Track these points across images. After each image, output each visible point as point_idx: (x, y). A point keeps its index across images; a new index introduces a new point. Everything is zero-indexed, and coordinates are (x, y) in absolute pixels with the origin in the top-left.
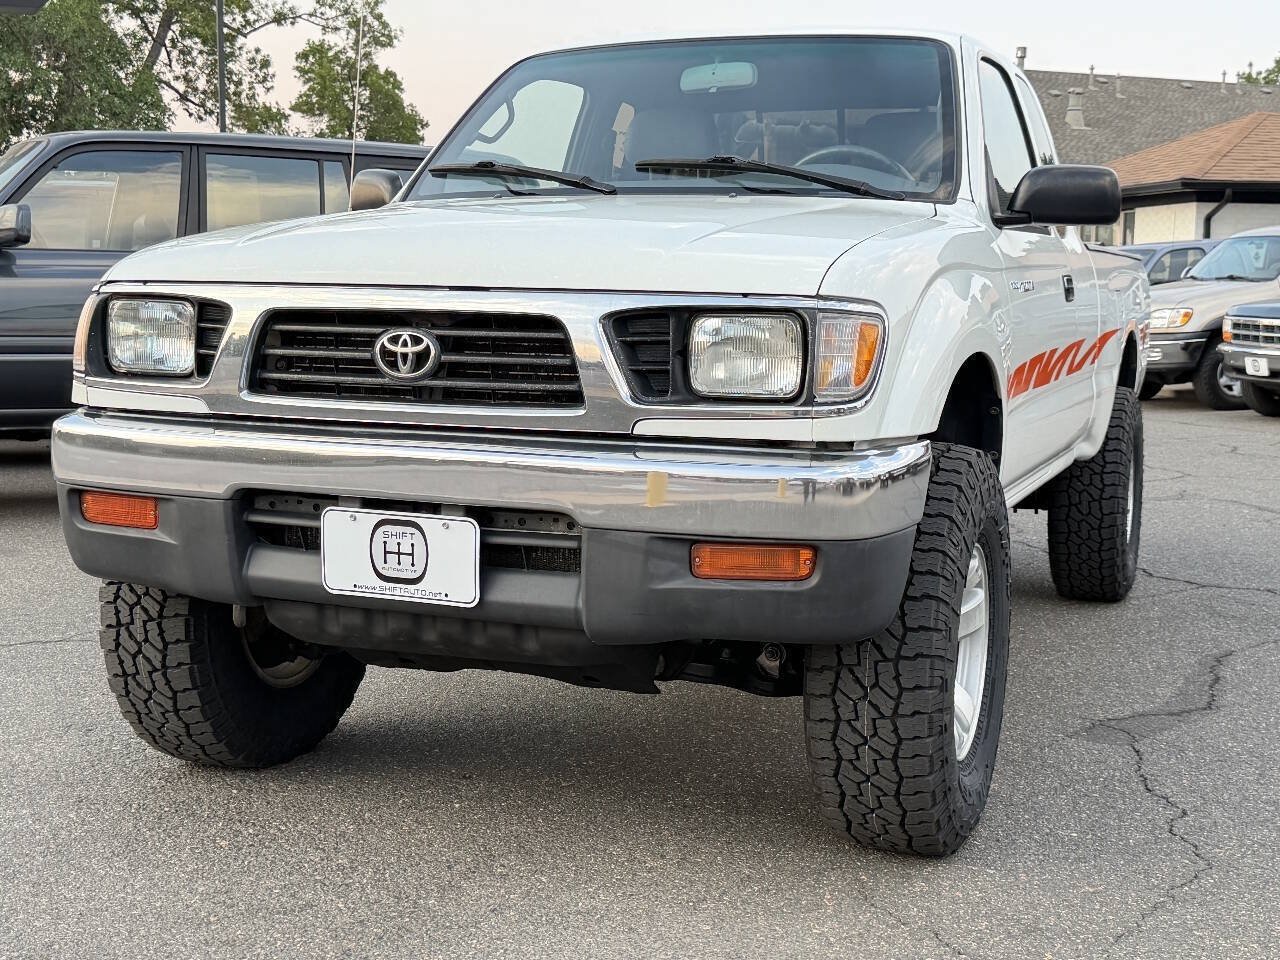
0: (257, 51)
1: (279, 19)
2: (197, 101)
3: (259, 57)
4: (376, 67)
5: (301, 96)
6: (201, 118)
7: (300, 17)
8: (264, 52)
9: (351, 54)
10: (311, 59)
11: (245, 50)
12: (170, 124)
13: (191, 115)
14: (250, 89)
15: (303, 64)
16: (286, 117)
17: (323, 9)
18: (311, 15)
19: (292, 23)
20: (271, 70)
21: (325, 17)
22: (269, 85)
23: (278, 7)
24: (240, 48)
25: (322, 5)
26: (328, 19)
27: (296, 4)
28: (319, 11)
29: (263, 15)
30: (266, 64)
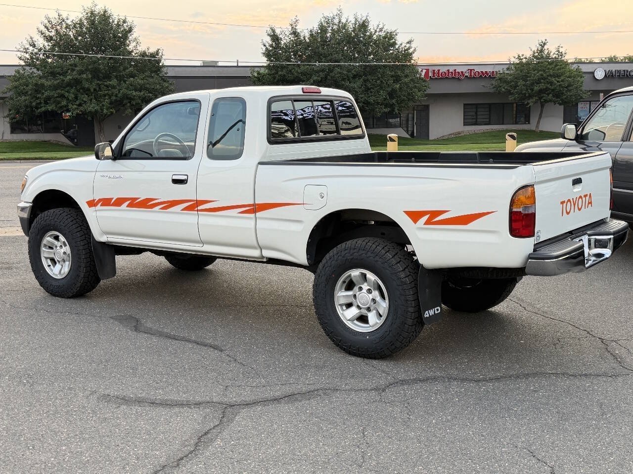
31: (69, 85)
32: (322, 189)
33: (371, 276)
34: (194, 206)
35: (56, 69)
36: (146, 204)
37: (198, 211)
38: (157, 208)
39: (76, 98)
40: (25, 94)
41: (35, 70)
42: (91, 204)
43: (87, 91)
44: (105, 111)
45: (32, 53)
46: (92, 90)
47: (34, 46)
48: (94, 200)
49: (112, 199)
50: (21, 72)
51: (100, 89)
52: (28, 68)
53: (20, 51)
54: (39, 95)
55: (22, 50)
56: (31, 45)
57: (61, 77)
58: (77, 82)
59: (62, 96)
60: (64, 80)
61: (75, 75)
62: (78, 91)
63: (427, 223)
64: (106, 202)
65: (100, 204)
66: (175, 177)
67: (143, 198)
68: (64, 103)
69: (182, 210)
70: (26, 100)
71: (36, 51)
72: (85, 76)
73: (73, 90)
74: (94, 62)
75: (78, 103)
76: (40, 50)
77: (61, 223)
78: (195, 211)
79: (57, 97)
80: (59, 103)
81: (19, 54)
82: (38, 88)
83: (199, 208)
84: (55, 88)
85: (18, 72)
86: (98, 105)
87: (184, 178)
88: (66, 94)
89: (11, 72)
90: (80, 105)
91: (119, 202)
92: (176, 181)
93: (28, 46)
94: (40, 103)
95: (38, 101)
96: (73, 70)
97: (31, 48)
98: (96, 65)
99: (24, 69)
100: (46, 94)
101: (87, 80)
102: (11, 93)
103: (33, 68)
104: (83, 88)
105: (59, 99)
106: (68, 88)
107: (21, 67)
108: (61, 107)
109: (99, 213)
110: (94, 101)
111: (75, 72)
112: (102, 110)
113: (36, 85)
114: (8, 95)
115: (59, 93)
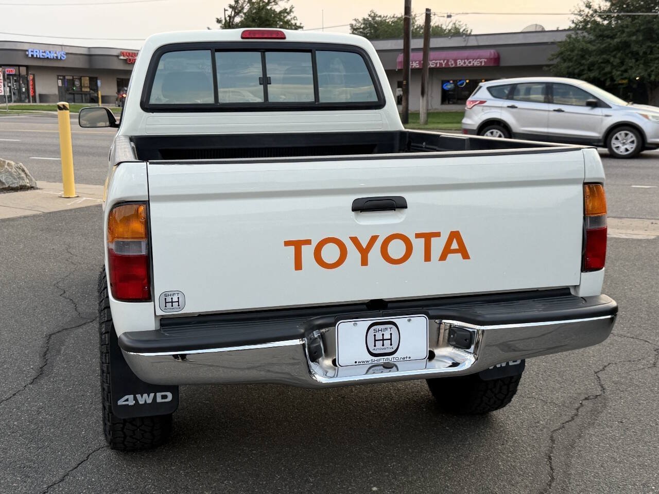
31: (617, 48)
35: (606, 32)
39: (622, 63)
40: (570, 60)
41: (585, 34)
43: (635, 55)
44: (653, 78)
45: (587, 16)
46: (641, 54)
47: (589, 6)
50: (573, 36)
51: (651, 53)
52: (579, 32)
53: (575, 14)
54: (583, 61)
55: (576, 12)
56: (587, 6)
57: (609, 40)
58: (626, 45)
59: (607, 62)
60: (611, 44)
61: (624, 37)
62: (627, 55)
68: (608, 69)
70: (569, 67)
71: (591, 12)
72: (634, 38)
73: (619, 55)
74: (649, 22)
75: (623, 68)
76: (596, 11)
79: (602, 63)
80: (603, 69)
81: (573, 17)
82: (584, 53)
84: (602, 52)
85: (569, 37)
86: (646, 70)
88: (612, 59)
89: (562, 38)
90: (626, 71)
93: (583, 8)
94: (583, 70)
95: (582, 68)
96: (623, 32)
97: (587, 10)
98: (649, 25)
99: (577, 34)
100: (592, 59)
101: (637, 42)
102: (558, 60)
103: (584, 31)
104: (632, 53)
105: (603, 65)
106: (615, 53)
107: (573, 32)
108: (605, 74)
110: (641, 66)
111: (624, 35)
112: (650, 75)
113: (582, 50)
114: (555, 62)
115: (604, 59)
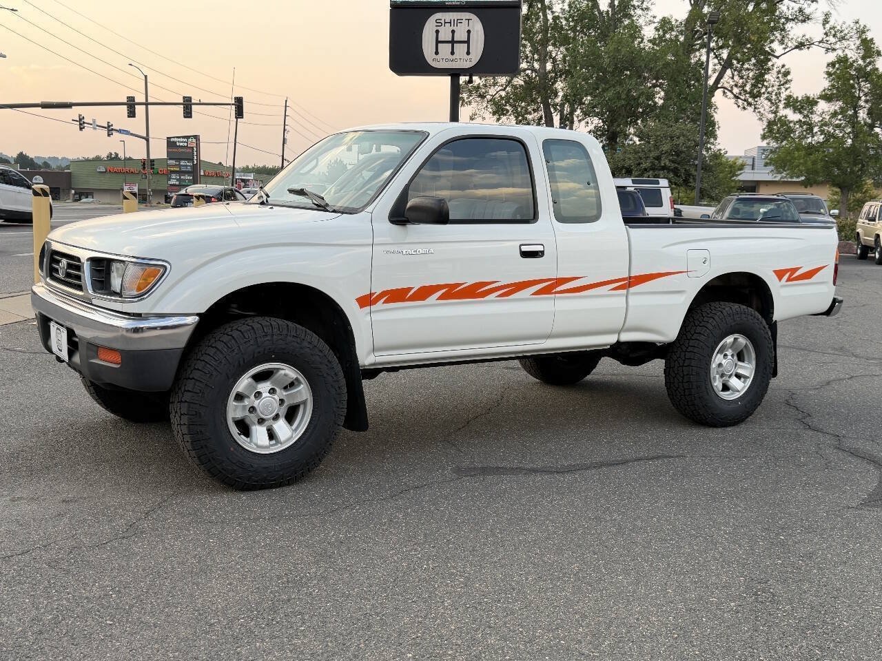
0: (783, 66)
1: (800, 46)
2: (743, 98)
3: (783, 70)
4: (877, 69)
5: (824, 90)
6: (744, 108)
7: (813, 44)
8: (786, 67)
9: (861, 62)
10: (837, 66)
11: (775, 66)
12: (714, 114)
13: (739, 106)
14: (778, 89)
15: (831, 69)
16: (816, 103)
17: (828, 38)
18: (820, 42)
19: (808, 48)
20: (789, 77)
21: (829, 42)
22: (787, 86)
23: (799, 40)
24: (773, 65)
25: (827, 36)
26: (831, 44)
27: (812, 36)
28: (825, 39)
29: (790, 44)
30: (787, 73)
32: (705, 254)
33: (742, 340)
34: (551, 287)
36: (474, 291)
37: (556, 293)
38: (492, 296)
42: (366, 301)
48: (371, 294)
49: (411, 288)
63: (789, 280)
64: (397, 296)
65: (385, 298)
66: (524, 249)
67: (470, 282)
69: (533, 294)
77: (305, 344)
78: (553, 293)
83: (558, 289)
87: (540, 248)
91: (424, 293)
92: (526, 255)
109: (375, 317)
